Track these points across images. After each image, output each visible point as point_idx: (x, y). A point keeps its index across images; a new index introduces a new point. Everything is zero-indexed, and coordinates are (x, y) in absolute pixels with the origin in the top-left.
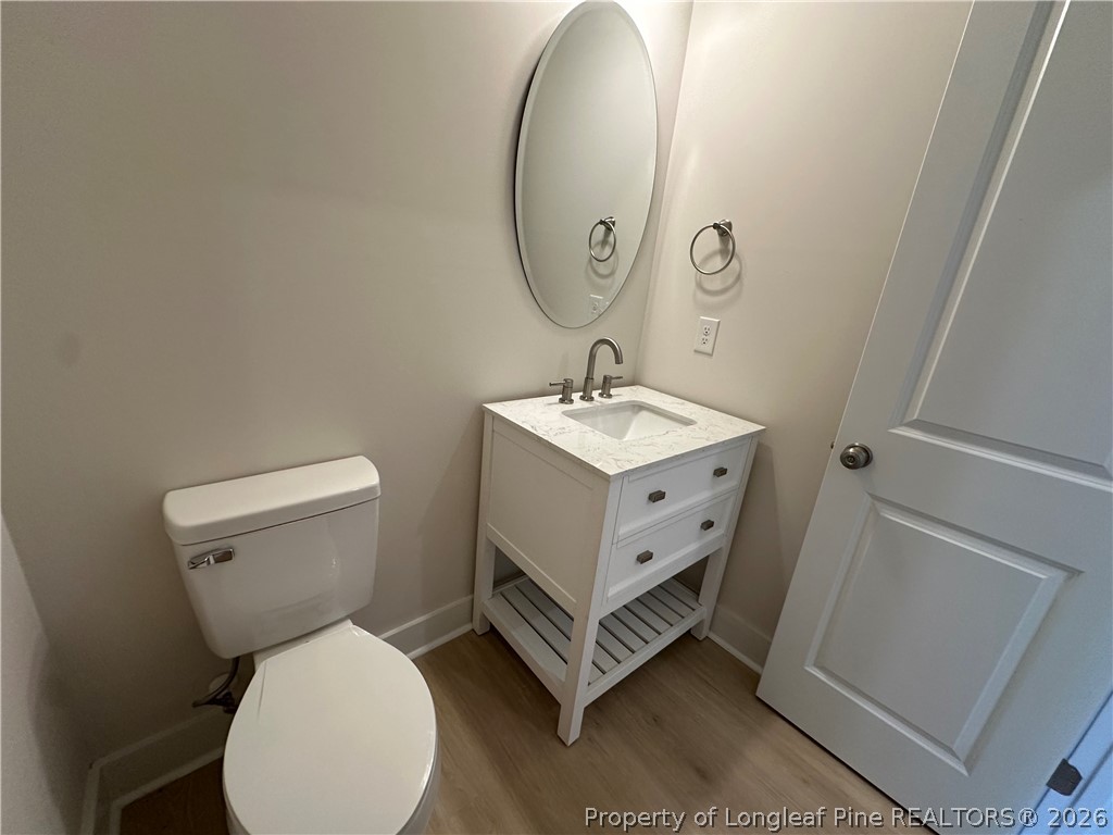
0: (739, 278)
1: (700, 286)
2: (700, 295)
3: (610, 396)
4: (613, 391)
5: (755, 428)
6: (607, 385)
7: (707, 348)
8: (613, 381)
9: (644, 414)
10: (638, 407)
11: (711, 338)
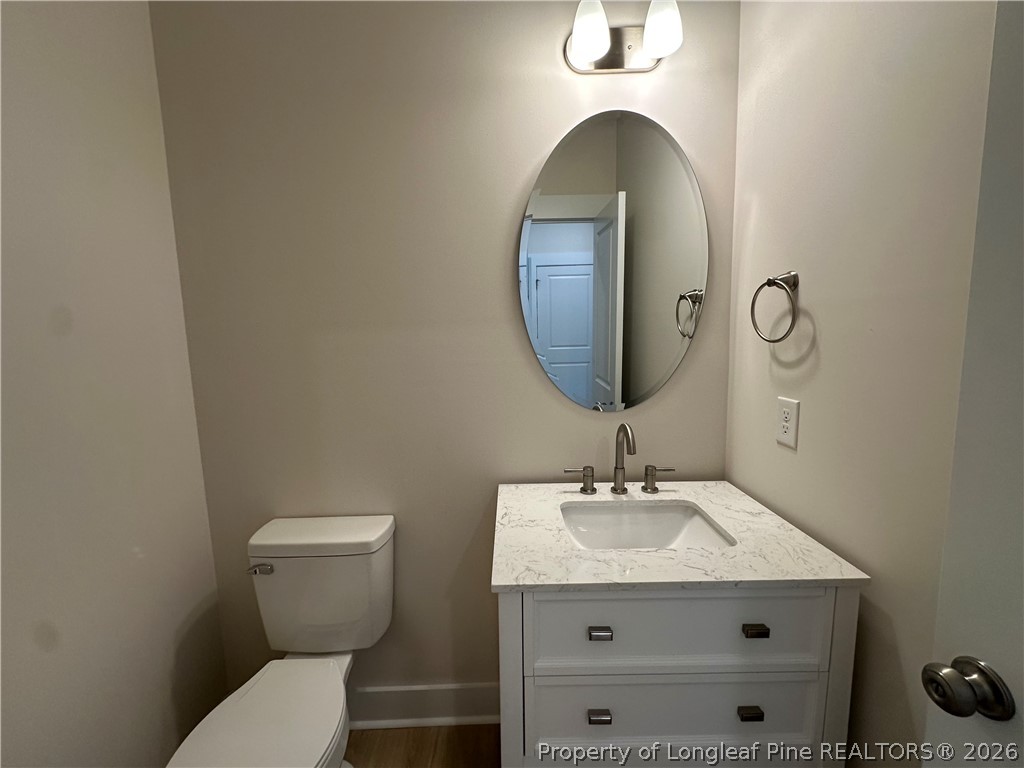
0: (814, 343)
1: (774, 357)
2: (776, 368)
3: (655, 490)
4: (658, 485)
5: (852, 573)
6: (650, 478)
7: (789, 439)
8: (658, 473)
9: (697, 519)
10: (691, 510)
11: (792, 425)
